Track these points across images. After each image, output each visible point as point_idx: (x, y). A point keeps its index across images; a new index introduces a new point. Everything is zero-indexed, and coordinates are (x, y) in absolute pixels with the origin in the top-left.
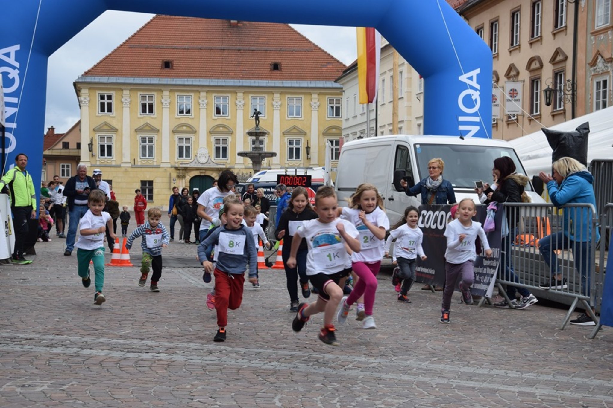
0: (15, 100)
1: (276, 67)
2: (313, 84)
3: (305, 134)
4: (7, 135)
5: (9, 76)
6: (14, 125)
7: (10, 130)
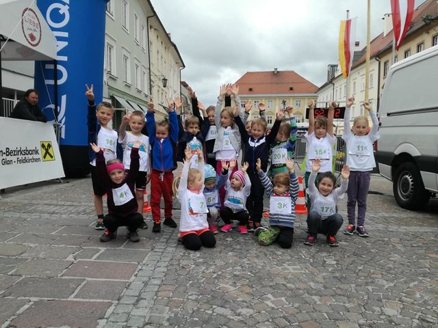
0: (66, 35)
1: (291, 89)
2: (306, 95)
3: (302, 114)
4: (60, 67)
5: (60, 11)
6: (65, 59)
7: (62, 63)
